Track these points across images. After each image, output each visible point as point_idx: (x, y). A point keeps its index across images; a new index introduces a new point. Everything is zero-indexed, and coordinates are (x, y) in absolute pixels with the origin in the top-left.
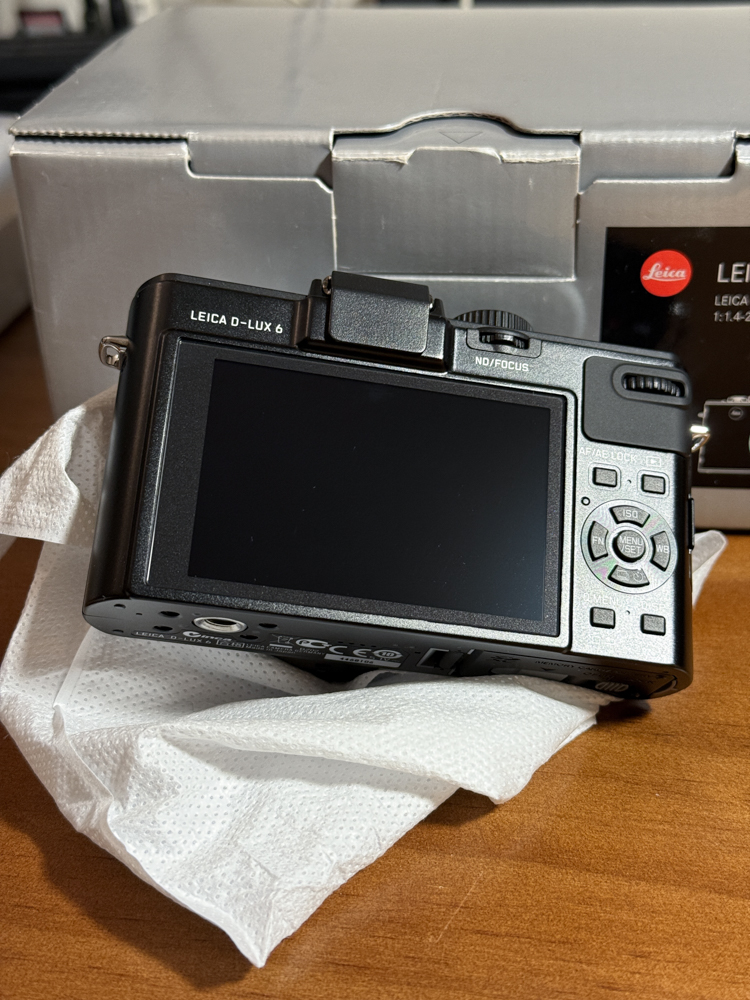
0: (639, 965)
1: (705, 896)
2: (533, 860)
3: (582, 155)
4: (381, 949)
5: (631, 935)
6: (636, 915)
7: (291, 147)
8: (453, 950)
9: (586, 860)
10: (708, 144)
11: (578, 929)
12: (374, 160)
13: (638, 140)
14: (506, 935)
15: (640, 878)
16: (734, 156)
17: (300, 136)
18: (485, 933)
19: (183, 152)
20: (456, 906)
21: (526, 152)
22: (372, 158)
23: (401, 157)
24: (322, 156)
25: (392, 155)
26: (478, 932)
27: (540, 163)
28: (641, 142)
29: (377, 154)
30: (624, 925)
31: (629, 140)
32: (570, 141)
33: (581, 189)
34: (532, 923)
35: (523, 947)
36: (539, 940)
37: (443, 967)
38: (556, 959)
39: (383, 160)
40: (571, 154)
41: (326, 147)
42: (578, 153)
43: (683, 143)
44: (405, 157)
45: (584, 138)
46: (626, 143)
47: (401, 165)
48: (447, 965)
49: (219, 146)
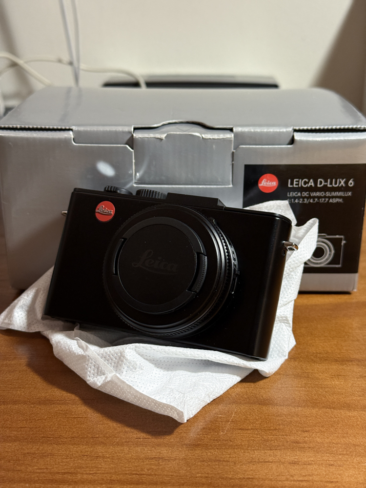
0: (306, 434)
1: (324, 410)
2: (255, 404)
3: (234, 136)
4: (203, 438)
5: (300, 425)
6: (300, 418)
7: (116, 132)
8: (232, 436)
9: (276, 402)
10: (283, 132)
11: (279, 425)
12: (151, 138)
13: (256, 130)
14: (252, 429)
15: (298, 406)
16: (293, 136)
17: (120, 129)
18: (242, 429)
19: (71, 134)
20: (229, 421)
21: (212, 135)
22: (150, 137)
23: (162, 136)
24: (129, 136)
25: (158, 136)
26: (240, 429)
27: (218, 139)
28: (257, 131)
29: (152, 135)
30: (297, 422)
31: (252, 130)
32: (229, 131)
33: (234, 149)
34: (260, 424)
35: (259, 432)
36: (265, 430)
37: (230, 442)
38: (273, 435)
39: (155, 138)
40: (229, 136)
41: (130, 132)
42: (233, 135)
43: (274, 132)
44: (163, 136)
45: (234, 130)
46: (251, 132)
47: (161, 139)
48: (231, 441)
49: (86, 132)
